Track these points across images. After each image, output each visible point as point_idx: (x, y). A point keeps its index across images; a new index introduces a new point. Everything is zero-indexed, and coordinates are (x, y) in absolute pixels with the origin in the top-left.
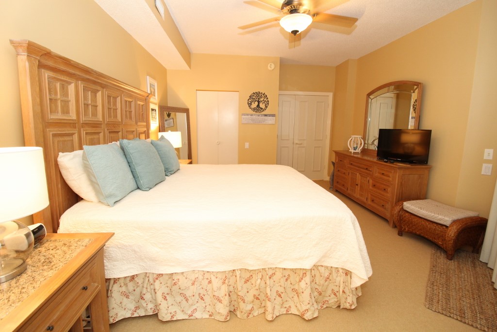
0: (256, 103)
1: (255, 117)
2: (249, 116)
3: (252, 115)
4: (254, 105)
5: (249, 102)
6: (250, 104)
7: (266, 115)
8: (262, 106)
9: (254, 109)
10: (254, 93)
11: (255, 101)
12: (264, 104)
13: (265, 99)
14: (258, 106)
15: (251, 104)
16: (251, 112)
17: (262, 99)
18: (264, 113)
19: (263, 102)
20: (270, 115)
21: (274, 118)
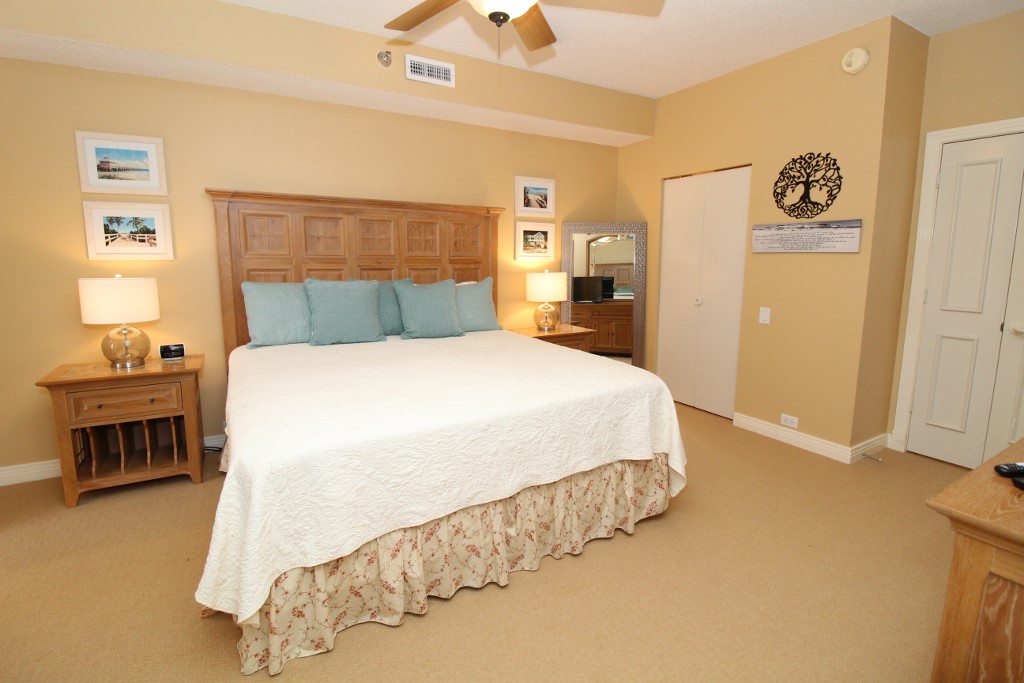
0: (800, 189)
1: (789, 231)
2: (773, 231)
3: (780, 227)
4: (793, 197)
5: (779, 190)
6: (779, 196)
7: (825, 225)
8: (818, 195)
9: (793, 210)
10: (794, 161)
11: (797, 184)
12: (825, 189)
13: (829, 174)
14: (805, 197)
15: (783, 194)
16: (781, 216)
17: (819, 175)
18: (823, 217)
19: (822, 182)
20: (839, 224)
21: (856, 231)
